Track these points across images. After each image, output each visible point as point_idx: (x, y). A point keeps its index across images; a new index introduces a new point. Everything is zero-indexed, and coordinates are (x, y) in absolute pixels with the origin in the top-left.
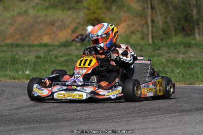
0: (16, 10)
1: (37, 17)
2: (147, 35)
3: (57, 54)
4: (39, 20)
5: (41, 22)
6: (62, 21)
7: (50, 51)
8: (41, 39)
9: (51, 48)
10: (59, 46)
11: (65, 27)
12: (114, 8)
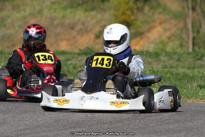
0: (28, 9)
1: (53, 19)
2: (187, 42)
3: (76, 64)
4: (56, 22)
5: (58, 25)
6: (83, 24)
7: (68, 60)
8: (58, 46)
9: (69, 57)
10: (79, 54)
11: (87, 32)
12: (147, 9)
